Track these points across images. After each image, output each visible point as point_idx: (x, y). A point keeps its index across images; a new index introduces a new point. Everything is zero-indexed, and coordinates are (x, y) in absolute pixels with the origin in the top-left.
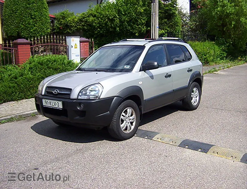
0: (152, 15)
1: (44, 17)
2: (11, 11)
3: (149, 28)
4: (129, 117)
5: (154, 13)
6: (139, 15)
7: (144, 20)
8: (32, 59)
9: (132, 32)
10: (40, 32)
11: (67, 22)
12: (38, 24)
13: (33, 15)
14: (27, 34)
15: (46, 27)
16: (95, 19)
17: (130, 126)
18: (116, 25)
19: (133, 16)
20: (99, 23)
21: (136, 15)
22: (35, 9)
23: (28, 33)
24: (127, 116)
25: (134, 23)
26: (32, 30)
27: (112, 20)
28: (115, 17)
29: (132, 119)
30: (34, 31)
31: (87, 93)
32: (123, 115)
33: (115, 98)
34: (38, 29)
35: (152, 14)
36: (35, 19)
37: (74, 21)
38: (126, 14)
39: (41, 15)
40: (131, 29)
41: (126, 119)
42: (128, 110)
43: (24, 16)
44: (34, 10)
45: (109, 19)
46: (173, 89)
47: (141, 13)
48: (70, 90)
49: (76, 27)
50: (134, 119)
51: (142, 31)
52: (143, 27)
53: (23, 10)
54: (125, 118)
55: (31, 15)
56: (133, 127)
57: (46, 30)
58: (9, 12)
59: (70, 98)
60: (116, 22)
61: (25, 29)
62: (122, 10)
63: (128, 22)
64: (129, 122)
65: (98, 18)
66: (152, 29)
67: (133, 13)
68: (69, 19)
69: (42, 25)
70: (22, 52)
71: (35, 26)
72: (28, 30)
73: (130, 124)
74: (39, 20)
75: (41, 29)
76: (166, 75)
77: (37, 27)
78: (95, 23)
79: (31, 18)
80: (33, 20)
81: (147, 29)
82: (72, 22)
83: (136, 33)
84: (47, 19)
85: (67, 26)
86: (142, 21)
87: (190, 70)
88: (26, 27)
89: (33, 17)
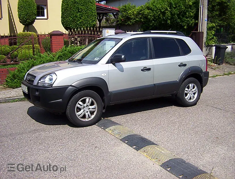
0: (200, 8)
1: (89, 11)
2: (67, 5)
3: (197, 21)
4: (88, 106)
5: (202, 6)
6: (188, 8)
7: (193, 12)
8: (64, 48)
9: (181, 25)
10: (86, 24)
11: (128, 15)
12: (84, 16)
13: (80, 9)
14: (74, 26)
15: (91, 20)
16: (150, 12)
17: (88, 115)
18: (168, 18)
19: (182, 9)
20: (153, 16)
21: (186, 8)
22: (82, 3)
23: (75, 24)
24: (85, 105)
25: (183, 16)
26: (78, 23)
27: (164, 13)
28: (167, 9)
29: (92, 109)
30: (80, 23)
31: (45, 81)
32: (79, 104)
33: (70, 87)
34: (83, 21)
35: (200, 6)
36: (81, 12)
37: (134, 13)
38: (176, 7)
39: (87, 9)
40: (181, 22)
41: (84, 108)
42: (87, 100)
43: (72, 10)
44: (81, 5)
45: (161, 11)
46: (154, 83)
47: (190, 6)
48: (35, 77)
49: (135, 19)
50: (95, 108)
51: (190, 24)
52: (192, 20)
53: (71, 5)
54: (82, 106)
55: (79, 9)
56: (93, 116)
57: (91, 22)
58: (65, 6)
59: (33, 84)
60: (167, 15)
61: (73, 21)
62: (173, 3)
63: (178, 15)
64: (88, 111)
65: (152, 11)
66: (199, 22)
67: (182, 6)
68: (130, 12)
69: (88, 17)
70: (55, 42)
71: (81, 19)
72: (75, 22)
73: (89, 113)
74: (85, 14)
75: (87, 22)
76: (143, 68)
77: (83, 19)
78: (150, 16)
79: (79, 11)
80: (80, 13)
81: (195, 21)
82: (132, 15)
83: (184, 26)
84: (93, 12)
85: (128, 18)
86: (190, 14)
87: (182, 65)
88: (74, 19)
89: (80, 10)
